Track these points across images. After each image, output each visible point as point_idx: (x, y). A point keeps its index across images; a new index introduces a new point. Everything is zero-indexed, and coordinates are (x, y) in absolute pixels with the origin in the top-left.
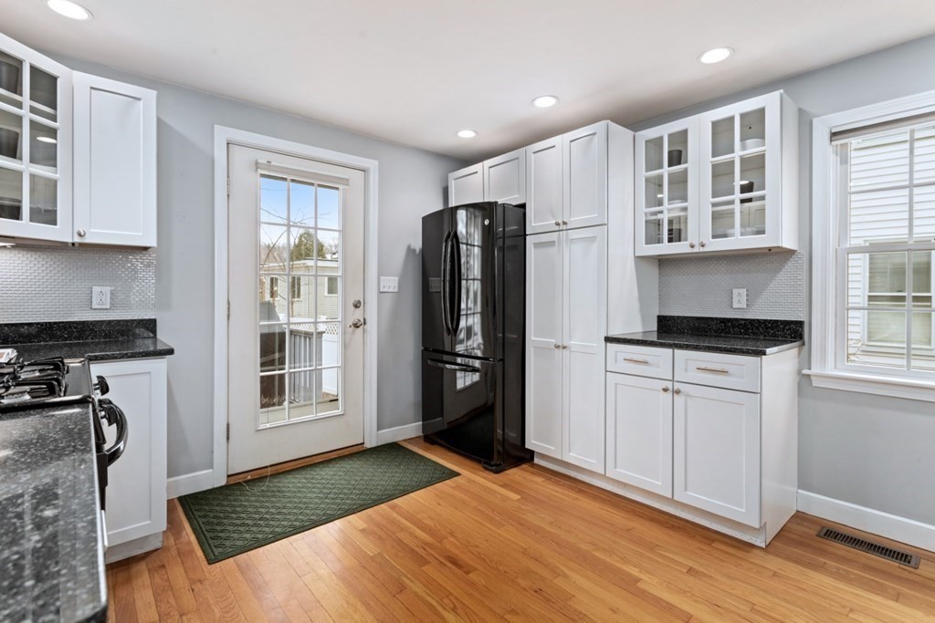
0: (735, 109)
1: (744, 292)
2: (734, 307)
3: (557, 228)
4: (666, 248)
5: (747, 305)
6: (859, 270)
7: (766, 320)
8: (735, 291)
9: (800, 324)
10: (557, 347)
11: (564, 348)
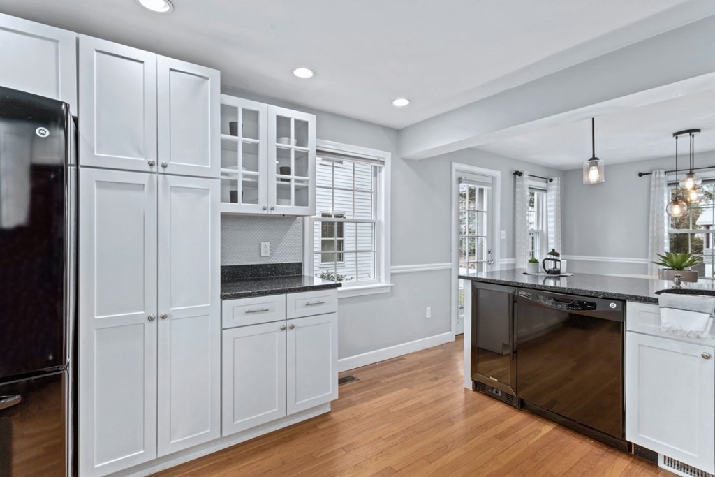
0: (294, 115)
1: (268, 244)
2: (262, 255)
3: (148, 168)
4: (240, 208)
5: (270, 254)
6: (318, 231)
7: (283, 264)
8: (263, 244)
9: (300, 264)
10: (150, 319)
11: (163, 317)
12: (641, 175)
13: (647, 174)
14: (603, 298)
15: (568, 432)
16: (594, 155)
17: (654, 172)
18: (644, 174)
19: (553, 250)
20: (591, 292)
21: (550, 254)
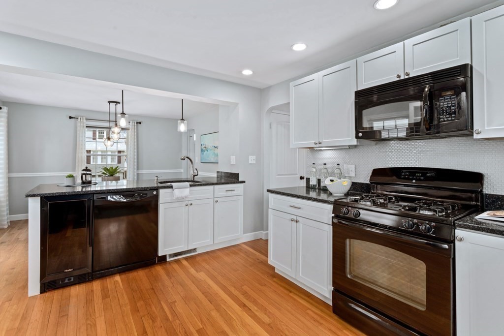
12: (70, 118)
13: (74, 118)
14: (150, 190)
15: (127, 273)
16: (123, 111)
17: (79, 118)
18: (73, 118)
19: (87, 167)
20: (145, 188)
21: (83, 170)
